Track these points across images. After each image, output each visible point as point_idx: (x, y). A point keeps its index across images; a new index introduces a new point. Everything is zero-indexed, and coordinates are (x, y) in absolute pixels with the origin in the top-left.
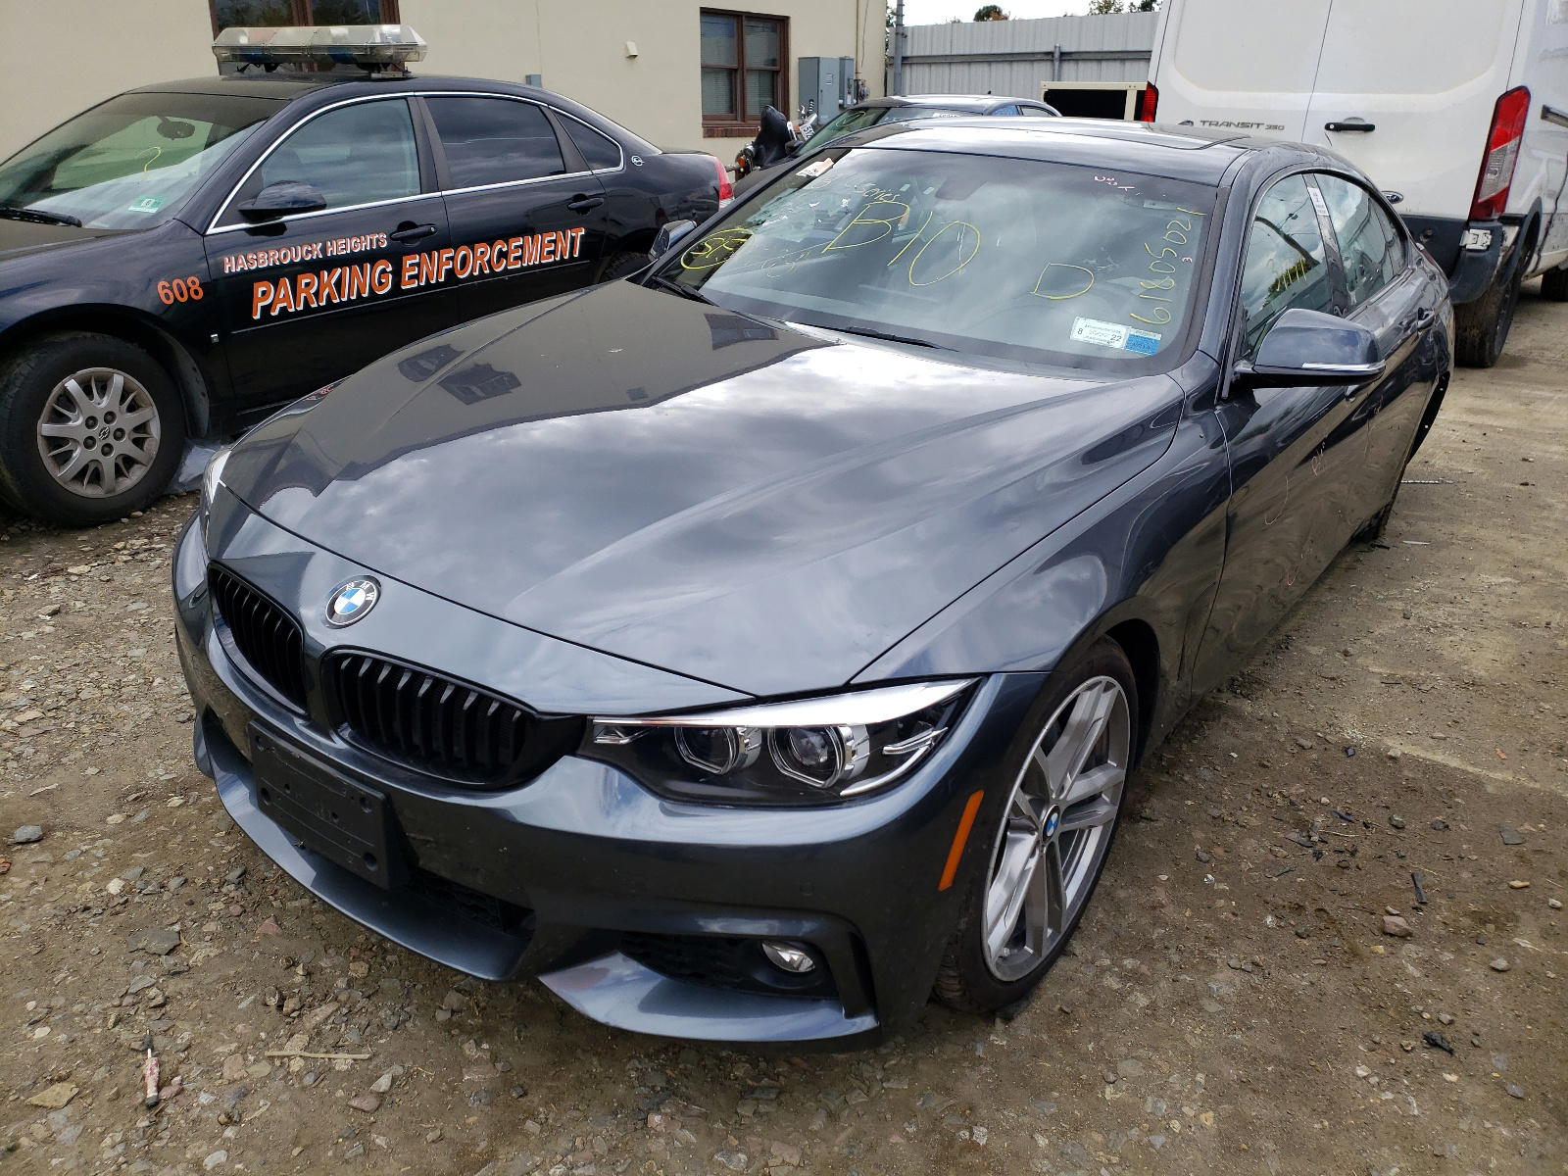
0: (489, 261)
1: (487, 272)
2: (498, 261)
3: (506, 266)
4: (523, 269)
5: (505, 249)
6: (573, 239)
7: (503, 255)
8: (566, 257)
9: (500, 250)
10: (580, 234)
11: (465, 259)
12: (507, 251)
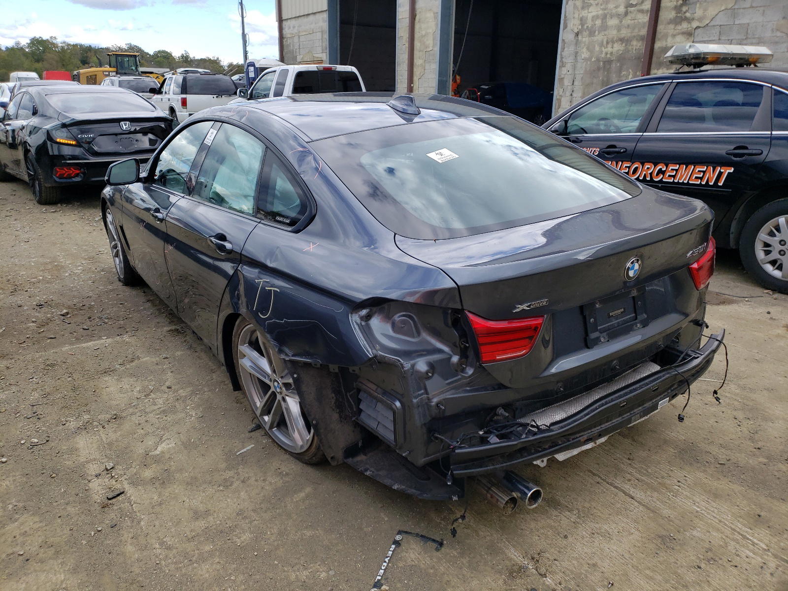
0: (651, 174)
1: (648, 179)
2: (657, 174)
3: (662, 178)
4: (673, 183)
5: (664, 169)
6: (720, 174)
7: (660, 172)
8: (711, 183)
9: (661, 169)
10: (728, 171)
11: (636, 170)
12: (665, 171)
